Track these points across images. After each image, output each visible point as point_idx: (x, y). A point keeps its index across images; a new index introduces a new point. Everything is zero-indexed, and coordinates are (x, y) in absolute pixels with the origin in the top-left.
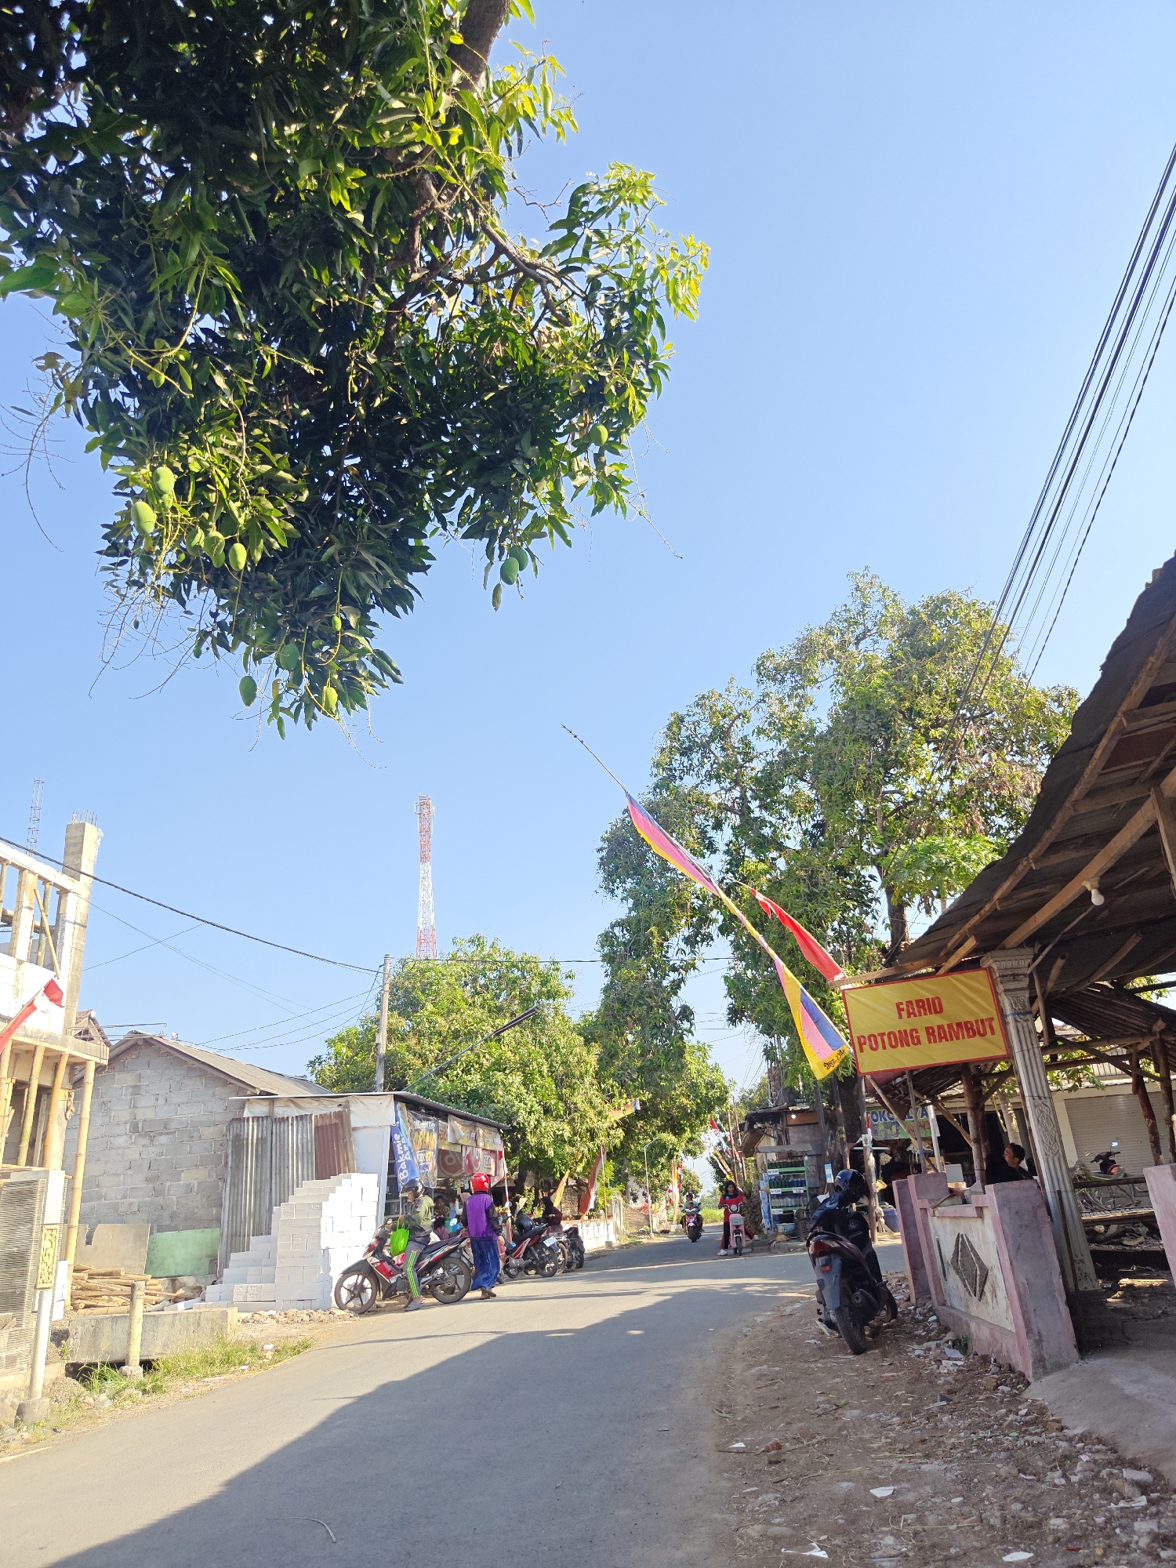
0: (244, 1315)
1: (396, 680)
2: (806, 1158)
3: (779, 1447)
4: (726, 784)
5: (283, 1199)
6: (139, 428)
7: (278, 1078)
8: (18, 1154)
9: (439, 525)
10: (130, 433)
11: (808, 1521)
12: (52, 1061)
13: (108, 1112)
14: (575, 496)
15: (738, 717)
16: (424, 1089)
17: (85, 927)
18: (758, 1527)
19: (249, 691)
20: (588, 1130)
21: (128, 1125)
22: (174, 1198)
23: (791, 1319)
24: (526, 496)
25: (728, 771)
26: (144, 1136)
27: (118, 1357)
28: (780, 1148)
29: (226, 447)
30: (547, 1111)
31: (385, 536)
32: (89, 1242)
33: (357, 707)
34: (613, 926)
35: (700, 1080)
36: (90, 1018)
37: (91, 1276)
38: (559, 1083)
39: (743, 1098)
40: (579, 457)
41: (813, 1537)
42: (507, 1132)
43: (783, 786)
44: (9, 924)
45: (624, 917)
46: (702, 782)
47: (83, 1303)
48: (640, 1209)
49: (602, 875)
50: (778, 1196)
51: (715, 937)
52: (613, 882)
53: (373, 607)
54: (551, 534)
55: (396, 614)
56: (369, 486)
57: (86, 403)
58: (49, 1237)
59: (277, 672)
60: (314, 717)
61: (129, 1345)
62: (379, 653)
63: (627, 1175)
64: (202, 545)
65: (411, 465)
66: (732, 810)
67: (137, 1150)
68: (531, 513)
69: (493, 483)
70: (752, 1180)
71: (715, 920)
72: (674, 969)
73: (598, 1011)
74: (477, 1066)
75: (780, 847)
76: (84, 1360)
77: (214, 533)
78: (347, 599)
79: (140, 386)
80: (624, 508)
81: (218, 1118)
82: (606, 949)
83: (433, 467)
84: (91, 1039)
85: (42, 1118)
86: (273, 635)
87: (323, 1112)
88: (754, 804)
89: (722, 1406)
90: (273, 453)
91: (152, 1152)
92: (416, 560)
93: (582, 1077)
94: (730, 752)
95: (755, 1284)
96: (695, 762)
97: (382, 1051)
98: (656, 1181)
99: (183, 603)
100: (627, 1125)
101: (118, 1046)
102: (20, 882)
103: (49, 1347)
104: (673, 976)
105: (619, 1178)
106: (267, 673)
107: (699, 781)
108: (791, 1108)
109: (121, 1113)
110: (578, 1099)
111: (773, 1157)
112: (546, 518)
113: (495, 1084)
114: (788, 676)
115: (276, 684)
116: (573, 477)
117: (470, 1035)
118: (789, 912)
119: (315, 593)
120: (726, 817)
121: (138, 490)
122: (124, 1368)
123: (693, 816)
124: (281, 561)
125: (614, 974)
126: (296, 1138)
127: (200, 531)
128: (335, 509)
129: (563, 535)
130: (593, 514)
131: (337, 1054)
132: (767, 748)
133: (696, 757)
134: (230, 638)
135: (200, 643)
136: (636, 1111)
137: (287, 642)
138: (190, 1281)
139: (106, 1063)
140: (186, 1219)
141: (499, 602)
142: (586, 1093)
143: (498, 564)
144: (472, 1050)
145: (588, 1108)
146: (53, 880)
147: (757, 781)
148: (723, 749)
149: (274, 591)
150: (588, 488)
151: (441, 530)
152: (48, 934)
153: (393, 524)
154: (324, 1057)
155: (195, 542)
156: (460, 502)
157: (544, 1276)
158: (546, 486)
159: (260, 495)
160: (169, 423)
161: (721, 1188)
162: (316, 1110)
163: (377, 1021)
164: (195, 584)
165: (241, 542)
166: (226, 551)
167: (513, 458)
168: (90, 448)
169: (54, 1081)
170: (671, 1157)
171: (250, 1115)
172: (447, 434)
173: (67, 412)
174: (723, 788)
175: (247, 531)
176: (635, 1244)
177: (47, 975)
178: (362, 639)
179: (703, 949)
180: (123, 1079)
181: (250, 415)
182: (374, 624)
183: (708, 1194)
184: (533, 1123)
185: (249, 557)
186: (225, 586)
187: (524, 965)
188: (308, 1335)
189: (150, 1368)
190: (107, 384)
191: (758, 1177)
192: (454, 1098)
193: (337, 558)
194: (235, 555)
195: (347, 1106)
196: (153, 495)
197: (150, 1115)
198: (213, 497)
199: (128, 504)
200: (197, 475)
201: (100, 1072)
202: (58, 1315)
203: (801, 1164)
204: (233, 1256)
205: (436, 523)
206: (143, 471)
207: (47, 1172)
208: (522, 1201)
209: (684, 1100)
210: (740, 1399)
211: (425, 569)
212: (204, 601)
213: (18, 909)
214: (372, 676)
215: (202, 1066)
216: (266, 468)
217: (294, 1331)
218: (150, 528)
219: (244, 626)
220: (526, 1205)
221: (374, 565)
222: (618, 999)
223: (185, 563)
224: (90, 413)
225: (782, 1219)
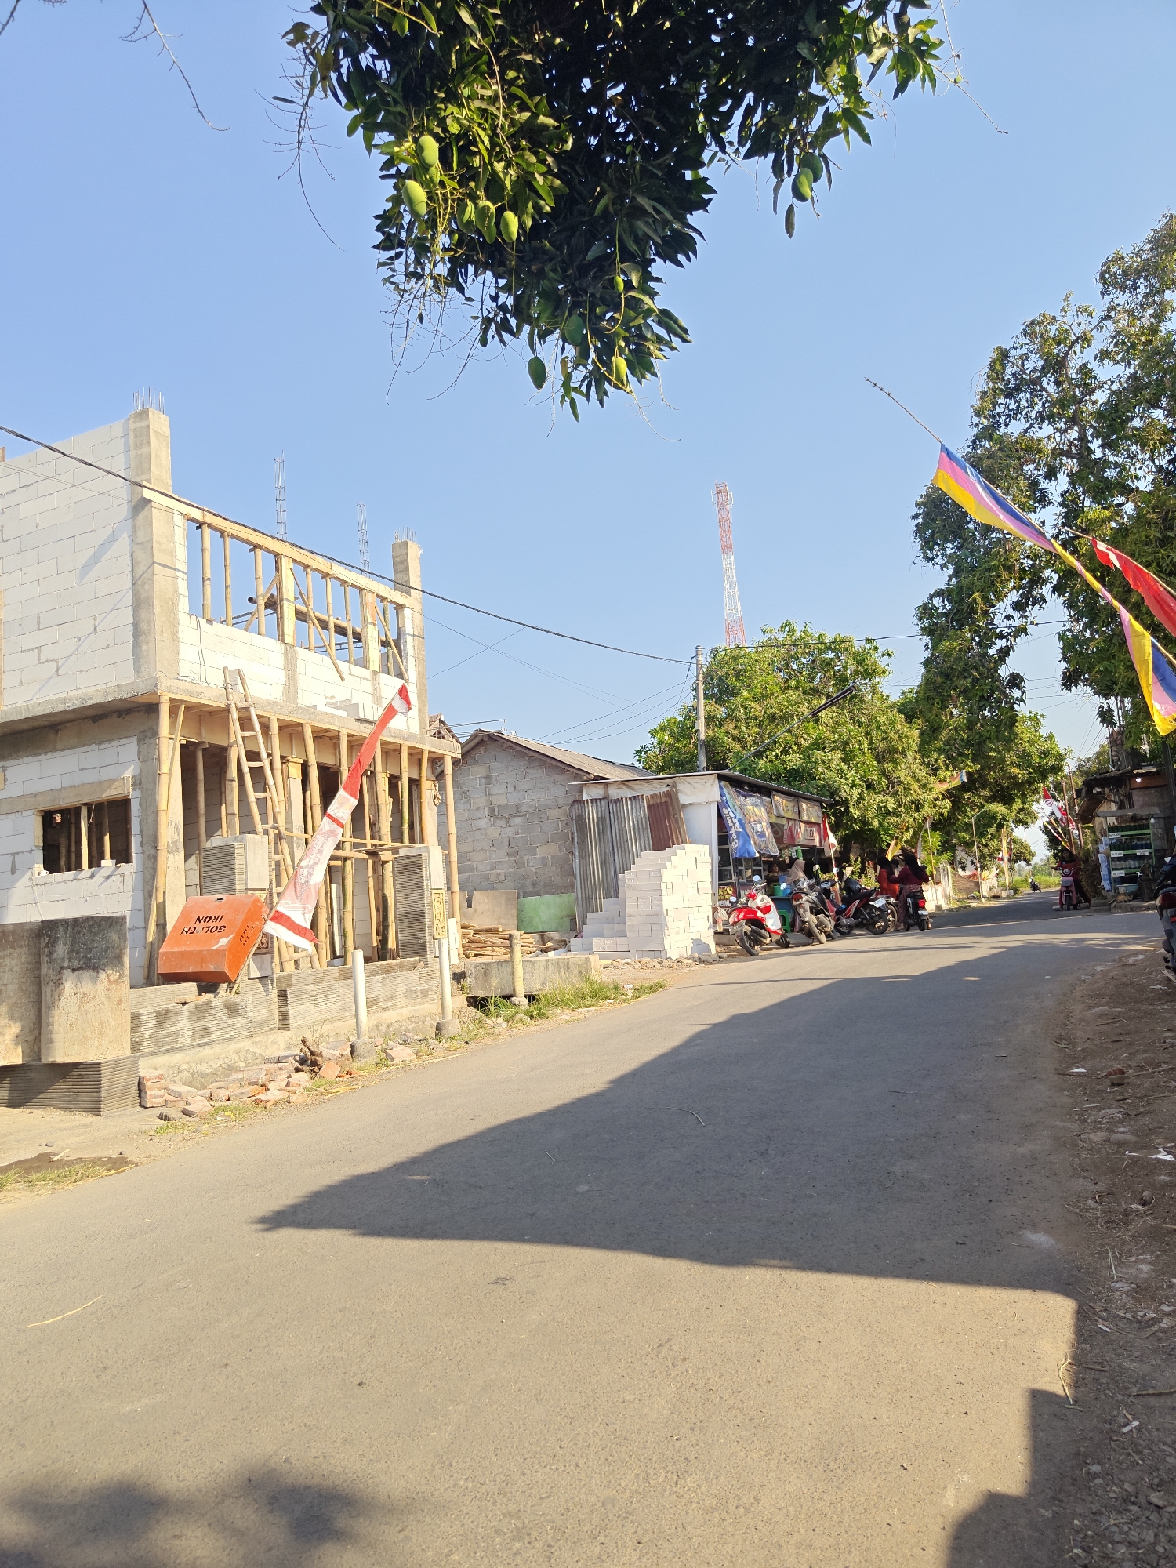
0: (605, 962)
1: (684, 340)
2: (1152, 820)
3: (1122, 1072)
4: (1062, 425)
5: (626, 868)
6: (395, 95)
7: (609, 766)
8: (402, 834)
9: (717, 149)
10: (388, 104)
11: (1154, 1131)
12: (416, 756)
13: (467, 800)
14: (872, 76)
15: (1076, 341)
16: (746, 770)
17: (423, 638)
18: (1100, 1134)
19: (538, 374)
20: (912, 802)
21: (486, 810)
22: (533, 869)
23: (1133, 968)
24: (816, 89)
25: (1063, 410)
26: (501, 819)
27: (507, 992)
28: (1121, 812)
29: (482, 98)
30: (870, 786)
31: (659, 173)
32: (470, 906)
33: (648, 375)
34: (931, 597)
35: (1033, 749)
36: (440, 720)
37: (476, 932)
38: (879, 758)
39: (1079, 767)
40: (875, 24)
41: (1159, 1144)
42: (831, 806)
43: (1132, 418)
44: (360, 640)
45: (944, 587)
46: (1031, 426)
47: (472, 953)
48: (970, 876)
49: (918, 542)
50: (1119, 859)
51: (1048, 598)
52: (931, 549)
53: (654, 260)
54: (847, 133)
55: (679, 264)
56: (636, 116)
57: (340, 76)
58: (438, 899)
59: (563, 349)
60: (606, 394)
61: (514, 982)
62: (665, 313)
63: (955, 845)
64: (474, 220)
65: (680, 81)
66: (1068, 454)
67: (497, 831)
68: (821, 110)
69: (777, 80)
70: (1090, 846)
71: (1049, 579)
72: (1001, 636)
73: (919, 686)
74: (795, 747)
75: (1127, 491)
76: (481, 994)
77: (484, 202)
78: (627, 256)
79: (389, 44)
80: (933, 80)
81: (561, 801)
82: (926, 623)
83: (707, 77)
84: (443, 737)
85: (416, 806)
86: (556, 309)
87: (652, 793)
88: (1095, 445)
89: (1061, 1039)
90: (531, 97)
91: (509, 832)
92: (696, 196)
93: (904, 753)
94: (1066, 385)
95: (1096, 938)
96: (1024, 403)
97: (702, 736)
98: (986, 850)
99: (461, 290)
100: (953, 795)
101: (468, 742)
102: (362, 601)
103: (452, 984)
104: (1001, 643)
105: (946, 847)
106: (553, 351)
107: (1028, 425)
108: (1135, 772)
109: (479, 800)
110: (901, 773)
111: (1112, 821)
112: (840, 112)
113: (816, 762)
114: (1142, 280)
115: (564, 362)
116: (869, 53)
117: (786, 718)
118: (1136, 561)
119: (591, 254)
120: (1061, 463)
121: (403, 168)
122: (513, 999)
123: (1022, 465)
124: (553, 224)
125: (935, 646)
126: (632, 816)
127: (470, 204)
128: (603, 152)
129: (860, 130)
130: (896, 96)
131: (660, 742)
132: (1113, 374)
133: (1024, 397)
134: (513, 322)
135: (485, 331)
136: (963, 783)
137: (570, 314)
138: (556, 936)
139: (459, 756)
140: (545, 886)
141: (793, 227)
142: (910, 767)
143: (788, 182)
144: (789, 731)
145: (912, 781)
146: (389, 597)
147: (1099, 415)
148: (1058, 383)
149: (551, 260)
150: (887, 64)
151: (720, 155)
152: (393, 645)
153: (667, 157)
154: (649, 746)
155: (466, 219)
156: (738, 116)
157: (875, 933)
158: (837, 71)
159: (523, 149)
160: (423, 83)
161: (1055, 856)
162: (647, 791)
163: (695, 709)
164: (471, 268)
165: (511, 210)
166: (497, 223)
167: (796, 42)
168: (351, 131)
169: (420, 774)
170: (1000, 827)
171: (589, 798)
172: (717, 32)
173: (325, 91)
174: (1058, 430)
175: (514, 195)
176: (965, 907)
177: (399, 683)
178: (646, 299)
179: (1034, 612)
180: (476, 772)
181: (502, 54)
182: (658, 280)
183: (1040, 863)
184: (855, 797)
185: (521, 225)
186: (502, 264)
187: (839, 645)
188: (661, 979)
189: (533, 1000)
190: (356, 48)
191: (1096, 842)
192: (776, 776)
193: (611, 209)
194: (507, 225)
195: (674, 785)
196: (420, 170)
197: (503, 801)
198: (476, 161)
199: (396, 187)
200: (458, 137)
201: (456, 766)
202: (455, 960)
203: (1147, 827)
204: (590, 915)
205: (714, 147)
206: (407, 145)
207: (427, 848)
208: (848, 871)
209: (1014, 770)
210: (1079, 1033)
211: (704, 205)
212: (483, 286)
213: (365, 628)
214: (659, 340)
215: (541, 757)
216: (527, 115)
217: (649, 976)
218: (423, 209)
219: (525, 307)
220: (853, 873)
221: (651, 210)
222: (941, 673)
223: (459, 244)
224: (345, 87)
225: (1122, 880)
